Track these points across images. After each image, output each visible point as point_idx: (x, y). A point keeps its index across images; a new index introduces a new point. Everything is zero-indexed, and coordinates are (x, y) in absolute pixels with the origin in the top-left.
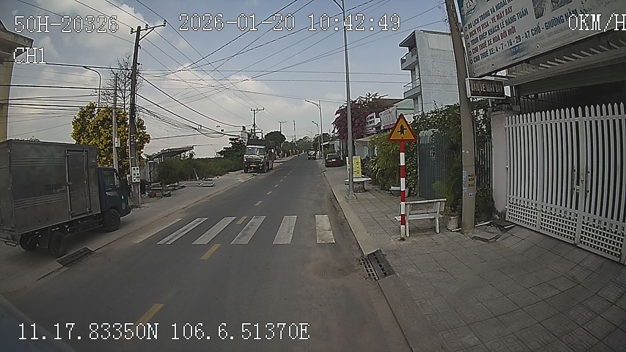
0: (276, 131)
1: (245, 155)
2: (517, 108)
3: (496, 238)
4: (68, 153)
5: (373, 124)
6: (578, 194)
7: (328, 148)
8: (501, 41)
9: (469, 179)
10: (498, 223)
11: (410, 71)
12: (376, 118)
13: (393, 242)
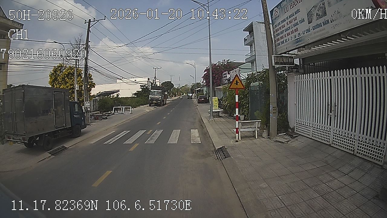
0: (168, 81)
1: (150, 96)
2: (302, 71)
3: (288, 141)
4: (54, 93)
5: (226, 78)
6: (331, 118)
7: (200, 92)
8: (291, 35)
9: (273, 110)
10: (290, 134)
11: (249, 46)
12: (228, 74)
13: (232, 142)
